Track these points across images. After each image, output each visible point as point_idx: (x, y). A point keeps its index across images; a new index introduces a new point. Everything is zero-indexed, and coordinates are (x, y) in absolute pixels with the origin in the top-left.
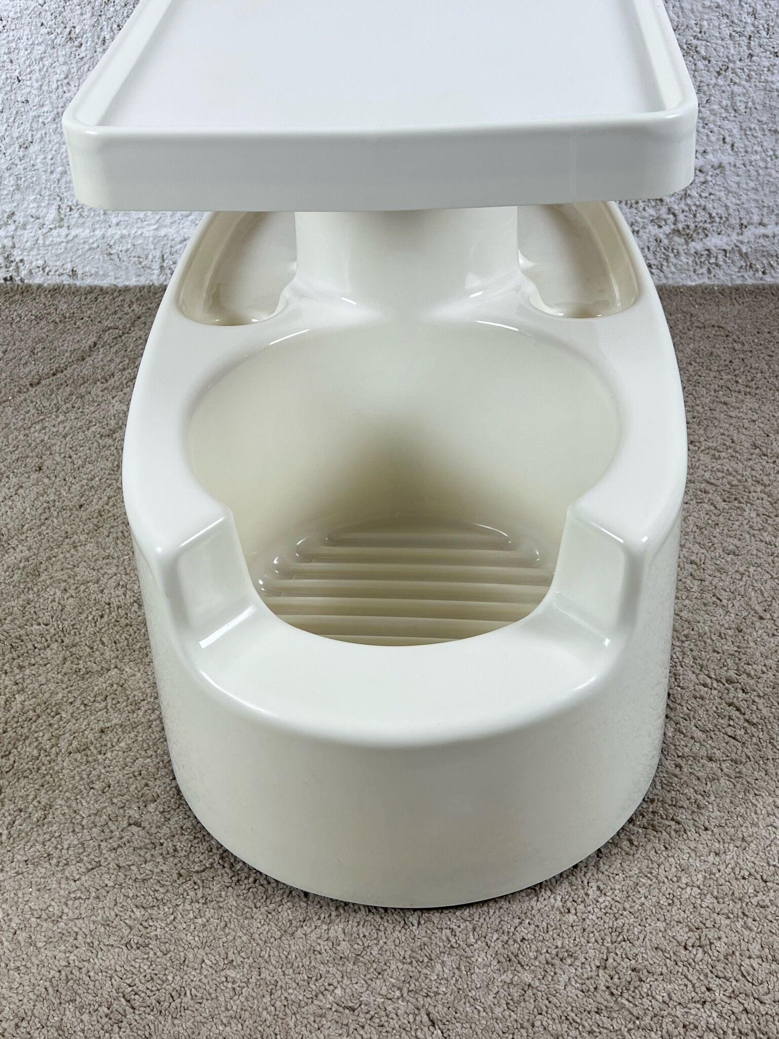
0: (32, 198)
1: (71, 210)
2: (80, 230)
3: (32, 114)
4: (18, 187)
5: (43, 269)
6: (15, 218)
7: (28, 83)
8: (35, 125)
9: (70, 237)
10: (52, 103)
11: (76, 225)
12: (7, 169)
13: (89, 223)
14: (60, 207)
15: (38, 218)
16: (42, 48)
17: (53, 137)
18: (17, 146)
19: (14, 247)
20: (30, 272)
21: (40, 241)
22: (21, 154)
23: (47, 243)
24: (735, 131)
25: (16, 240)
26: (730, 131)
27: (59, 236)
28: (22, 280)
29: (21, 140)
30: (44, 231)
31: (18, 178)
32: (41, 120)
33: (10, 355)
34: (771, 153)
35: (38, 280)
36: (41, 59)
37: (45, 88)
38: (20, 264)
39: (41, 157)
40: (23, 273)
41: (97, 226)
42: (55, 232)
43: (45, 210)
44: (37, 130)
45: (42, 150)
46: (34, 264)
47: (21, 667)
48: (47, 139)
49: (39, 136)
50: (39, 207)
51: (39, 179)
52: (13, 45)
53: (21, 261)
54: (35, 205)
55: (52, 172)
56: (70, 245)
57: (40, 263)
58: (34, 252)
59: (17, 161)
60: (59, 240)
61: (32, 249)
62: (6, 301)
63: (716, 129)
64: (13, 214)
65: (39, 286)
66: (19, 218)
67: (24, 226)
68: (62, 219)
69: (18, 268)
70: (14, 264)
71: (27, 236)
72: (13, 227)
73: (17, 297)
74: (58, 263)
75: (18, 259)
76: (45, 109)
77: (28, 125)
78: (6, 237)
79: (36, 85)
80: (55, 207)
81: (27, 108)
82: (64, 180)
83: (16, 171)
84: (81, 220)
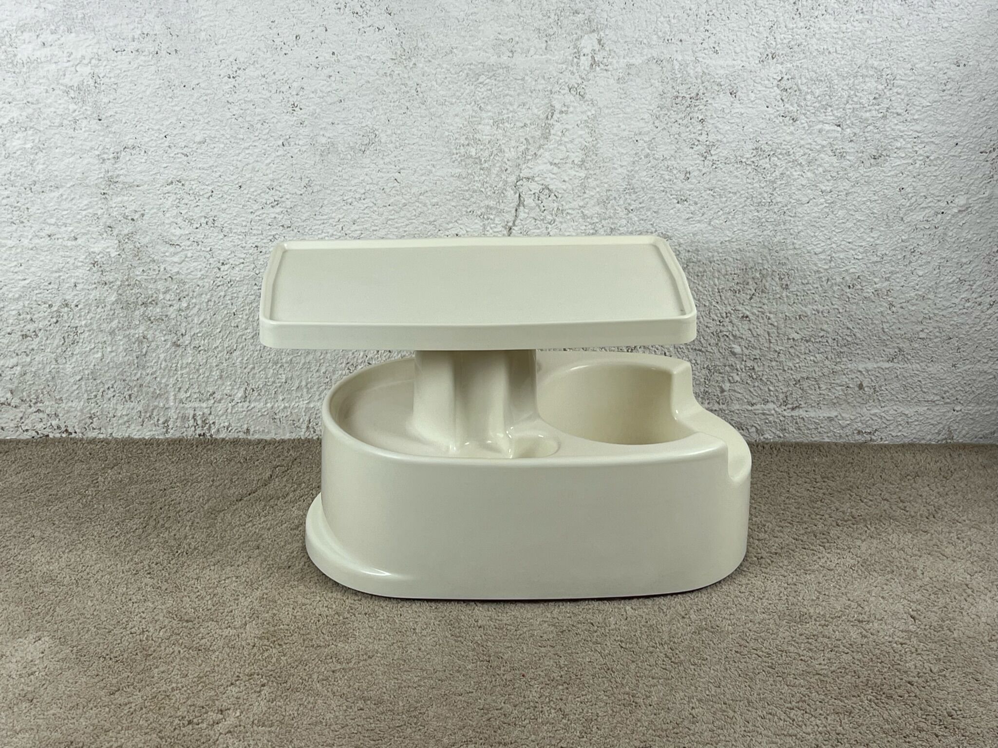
0: (229, 383)
1: (253, 390)
2: (257, 403)
3: (238, 334)
4: (221, 377)
5: (227, 429)
6: (214, 396)
7: (240, 316)
8: (239, 340)
9: (250, 408)
10: (253, 327)
11: (255, 400)
12: (216, 366)
13: (264, 399)
14: (246, 389)
15: (230, 396)
16: (253, 297)
17: (250, 347)
18: (226, 352)
19: (210, 414)
20: (218, 430)
21: (229, 411)
22: (228, 357)
23: (234, 412)
24: (671, 349)
25: (213, 409)
26: (668, 349)
27: (243, 407)
28: (211, 436)
29: (229, 349)
30: (233, 404)
31: (222, 371)
32: (244, 337)
33: (218, 483)
34: (694, 362)
35: (222, 435)
36: (251, 303)
37: (251, 319)
38: (212, 425)
39: (240, 359)
40: (213, 431)
41: (269, 401)
42: (240, 405)
43: (236, 391)
44: (241, 343)
45: (242, 355)
46: (222, 425)
47: (280, 645)
48: (246, 348)
49: (241, 346)
50: (232, 389)
51: (236, 371)
52: (235, 295)
53: (214, 423)
54: (230, 388)
55: (245, 368)
56: (249, 413)
57: (226, 424)
58: (224, 417)
59: (224, 361)
60: (242, 410)
61: (222, 415)
62: (203, 449)
63: (659, 348)
64: (214, 393)
65: (223, 439)
66: (218, 396)
67: (220, 402)
68: (246, 397)
69: (210, 427)
70: (207, 425)
71: (221, 407)
72: (212, 401)
73: (209, 447)
74: (238, 425)
75: (211, 422)
76: (248, 331)
77: (235, 340)
78: (206, 408)
79: (245, 317)
80: (242, 389)
81: (237, 330)
82: (252, 373)
83: (221, 367)
84: (258, 398)
